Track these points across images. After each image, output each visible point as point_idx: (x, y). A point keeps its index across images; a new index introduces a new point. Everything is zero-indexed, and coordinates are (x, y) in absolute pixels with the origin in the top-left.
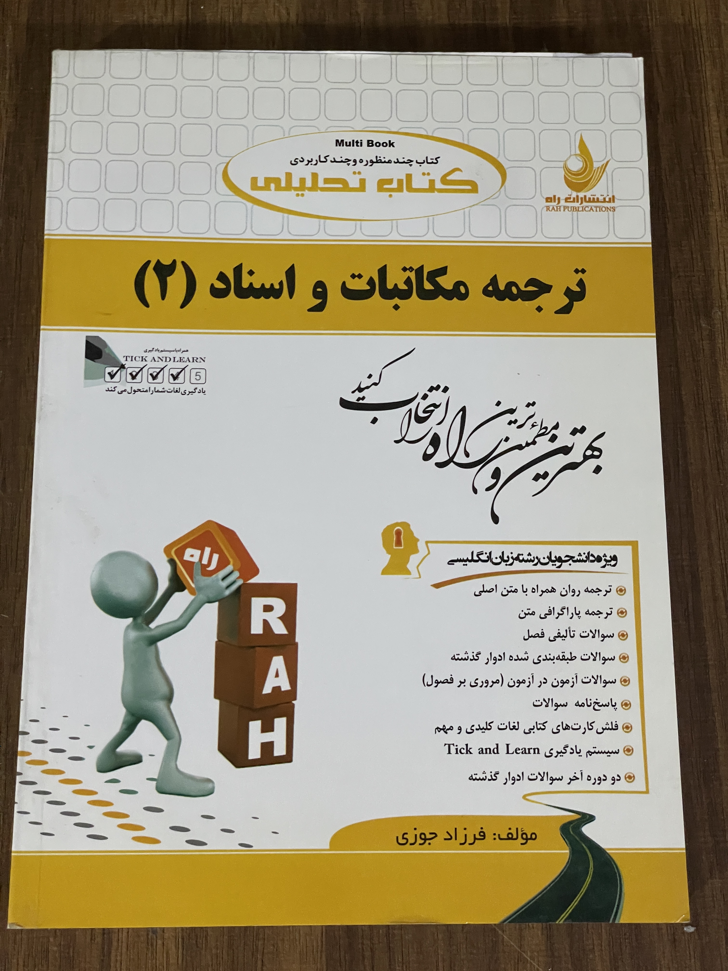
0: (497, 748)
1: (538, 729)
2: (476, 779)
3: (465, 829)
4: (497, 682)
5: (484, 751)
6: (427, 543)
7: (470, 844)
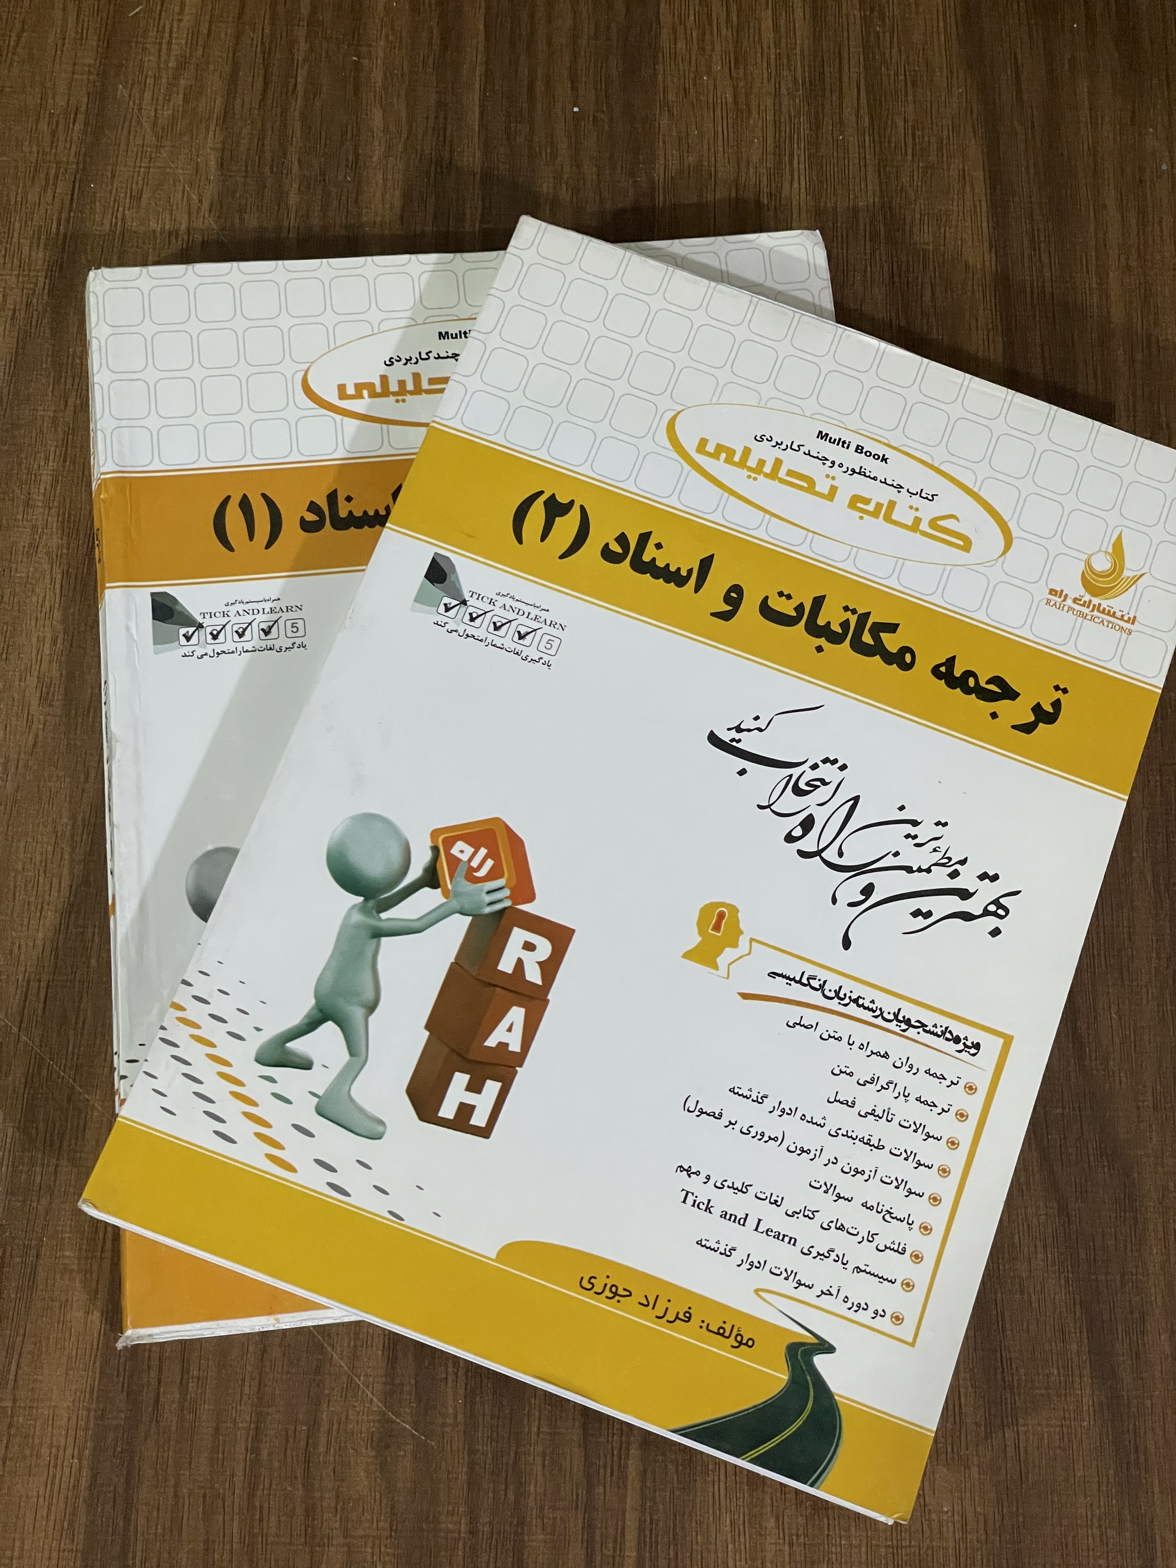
0: (745, 1219)
1: (804, 1216)
2: (705, 1246)
3: (669, 1301)
4: (775, 1139)
5: (728, 1217)
6: (752, 940)
7: (668, 1321)
